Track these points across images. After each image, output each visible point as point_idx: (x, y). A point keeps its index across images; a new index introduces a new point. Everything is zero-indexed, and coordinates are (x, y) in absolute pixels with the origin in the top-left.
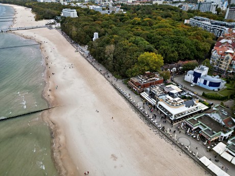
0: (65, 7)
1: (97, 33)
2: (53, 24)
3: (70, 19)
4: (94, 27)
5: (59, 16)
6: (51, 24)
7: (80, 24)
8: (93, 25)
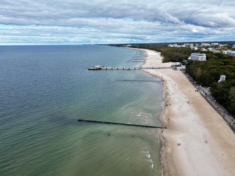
0: (194, 51)
1: (225, 76)
2: (178, 66)
3: (197, 62)
4: (222, 70)
5: (187, 59)
6: (176, 66)
7: (207, 67)
8: (223, 68)
